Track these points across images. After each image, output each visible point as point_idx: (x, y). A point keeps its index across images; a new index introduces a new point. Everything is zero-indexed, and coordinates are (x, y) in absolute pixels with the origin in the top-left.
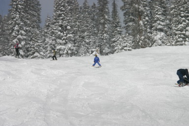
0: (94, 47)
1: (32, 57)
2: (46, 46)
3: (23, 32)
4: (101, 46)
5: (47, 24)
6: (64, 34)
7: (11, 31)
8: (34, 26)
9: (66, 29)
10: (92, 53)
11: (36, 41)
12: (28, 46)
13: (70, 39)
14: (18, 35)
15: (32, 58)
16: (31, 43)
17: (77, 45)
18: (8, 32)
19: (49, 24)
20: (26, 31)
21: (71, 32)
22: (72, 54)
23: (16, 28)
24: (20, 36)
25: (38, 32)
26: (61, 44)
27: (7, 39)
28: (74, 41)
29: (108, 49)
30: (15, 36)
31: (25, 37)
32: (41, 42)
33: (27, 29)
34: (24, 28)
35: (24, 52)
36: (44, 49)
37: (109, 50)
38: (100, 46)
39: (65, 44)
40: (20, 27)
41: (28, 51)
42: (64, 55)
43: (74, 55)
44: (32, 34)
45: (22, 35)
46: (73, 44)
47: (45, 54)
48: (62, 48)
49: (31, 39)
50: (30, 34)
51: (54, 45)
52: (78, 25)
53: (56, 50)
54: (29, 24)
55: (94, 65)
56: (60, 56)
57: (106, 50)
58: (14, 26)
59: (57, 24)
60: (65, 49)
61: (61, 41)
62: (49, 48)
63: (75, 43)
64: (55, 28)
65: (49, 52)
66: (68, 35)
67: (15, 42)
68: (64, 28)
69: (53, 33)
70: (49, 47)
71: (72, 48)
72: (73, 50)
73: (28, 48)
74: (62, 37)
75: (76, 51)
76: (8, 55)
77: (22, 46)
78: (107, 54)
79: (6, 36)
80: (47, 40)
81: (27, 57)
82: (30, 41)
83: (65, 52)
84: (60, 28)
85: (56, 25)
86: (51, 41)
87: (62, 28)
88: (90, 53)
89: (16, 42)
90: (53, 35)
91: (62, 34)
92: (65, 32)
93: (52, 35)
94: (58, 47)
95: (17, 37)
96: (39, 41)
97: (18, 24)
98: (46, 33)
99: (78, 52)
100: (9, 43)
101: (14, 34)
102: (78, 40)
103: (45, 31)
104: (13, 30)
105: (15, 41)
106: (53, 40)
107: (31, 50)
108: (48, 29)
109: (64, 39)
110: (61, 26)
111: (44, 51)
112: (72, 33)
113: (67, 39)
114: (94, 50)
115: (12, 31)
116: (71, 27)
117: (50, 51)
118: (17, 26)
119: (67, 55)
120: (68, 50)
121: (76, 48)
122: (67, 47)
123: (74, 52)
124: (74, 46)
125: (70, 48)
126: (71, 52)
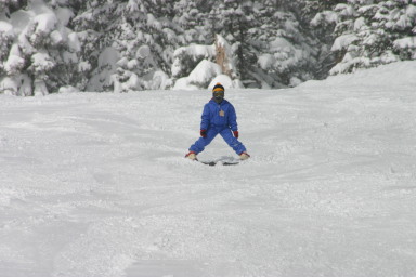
0: (203, 30)
4: (245, 26)
10: (184, 73)
17: (88, 15)
22: (57, 78)
29: (288, 47)
37: (299, 54)
38: (238, 27)
39: (12, 8)
42: (6, 83)
43: (73, 82)
46: (66, 13)
57: (279, 52)
60: (11, 41)
63: (78, 7)
71: (58, 37)
72: (62, 47)
75: (85, 54)
78: (283, 79)
83: (14, 59)
88: (176, 69)
99: (94, 63)
114: (198, 50)
119: (28, 81)
120: (29, 49)
121: (83, 34)
122: (25, 32)
123: (73, 65)
124: (71, 26)
125: (43, 36)
126: (53, 65)
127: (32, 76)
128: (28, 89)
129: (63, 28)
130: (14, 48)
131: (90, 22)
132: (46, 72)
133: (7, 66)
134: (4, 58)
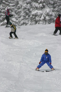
1: (2, 23)
2: (19, 10)
11: (8, 5)
15: (2, 25)
26: (37, 8)
28: (54, 4)
32: (13, 6)
36: (17, 14)
42: (41, 22)
46: (52, 9)
47: (17, 21)
48: (39, 14)
51: (29, 9)
53: (31, 16)
56: (36, 23)
60: (42, 14)
61: (37, 5)
62: (22, 14)
63: (54, 8)
65: (22, 18)
70: (23, 12)
71: (50, 13)
72: (51, 15)
75: (56, 16)
83: (42, 18)
86: (25, 5)
94: (34, 12)
96: (11, 5)
102: (58, 4)
106: (27, 4)
109: (41, 3)
111: (16, 16)
117: (24, 16)
119: (45, 22)
120: (45, 16)
121: (55, 13)
122: (44, 12)
123: (53, 19)
124: (53, 11)
125: (48, 13)
126: (49, 19)
127: (46, 21)
128: (45, 23)
129: (51, 12)
130: (42, 16)
131: (57, 10)
133: (41, 19)
134: (40, 17)
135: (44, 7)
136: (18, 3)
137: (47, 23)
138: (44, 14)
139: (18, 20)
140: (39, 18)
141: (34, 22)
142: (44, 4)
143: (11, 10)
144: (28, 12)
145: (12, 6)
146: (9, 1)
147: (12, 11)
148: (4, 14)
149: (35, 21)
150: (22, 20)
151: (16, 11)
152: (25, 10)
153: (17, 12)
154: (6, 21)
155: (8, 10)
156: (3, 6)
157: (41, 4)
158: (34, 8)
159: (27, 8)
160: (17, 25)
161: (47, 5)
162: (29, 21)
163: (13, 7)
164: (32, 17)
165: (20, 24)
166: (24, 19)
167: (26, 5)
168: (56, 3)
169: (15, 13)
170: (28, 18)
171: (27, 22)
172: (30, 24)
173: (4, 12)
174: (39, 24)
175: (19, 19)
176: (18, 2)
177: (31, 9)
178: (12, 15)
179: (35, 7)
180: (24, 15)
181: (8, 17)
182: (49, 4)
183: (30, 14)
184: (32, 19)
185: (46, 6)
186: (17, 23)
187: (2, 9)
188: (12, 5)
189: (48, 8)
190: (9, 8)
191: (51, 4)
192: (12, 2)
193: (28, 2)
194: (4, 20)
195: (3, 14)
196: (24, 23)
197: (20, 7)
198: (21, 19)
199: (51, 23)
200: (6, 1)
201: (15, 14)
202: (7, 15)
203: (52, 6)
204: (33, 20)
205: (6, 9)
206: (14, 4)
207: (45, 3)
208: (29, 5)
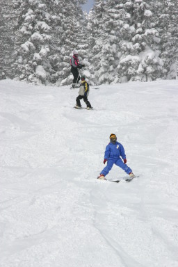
1: (64, 81)
2: (97, 56)
3: (44, 25)
5: (99, 6)
6: (136, 27)
7: (17, 24)
8: (69, 10)
9: (143, 18)
11: (74, 46)
12: (56, 56)
13: (150, 41)
14: (33, 32)
15: (64, 84)
16: (63, 50)
17: (166, 53)
18: (10, 25)
19: (103, 5)
20: (51, 22)
21: (153, 24)
22: (156, 75)
23: (29, 15)
24: (37, 35)
25: (78, 25)
26: (129, 51)
27: (9, 41)
28: (161, 43)
30: (25, 35)
31: (48, 37)
32: (85, 48)
33: (54, 17)
34: (48, 16)
35: (47, 70)
36: (92, 62)
39: (139, 51)
40: (38, 13)
41: (56, 68)
42: (137, 77)
43: (161, 76)
44: (65, 29)
45: (41, 31)
46: (158, 52)
47: (93, 76)
48: (133, 62)
49: (63, 40)
50: (60, 29)
51: (114, 54)
52: (171, 8)
53: (119, 66)
54: (57, 7)
55: (105, 173)
56: (129, 80)
58: (25, 12)
59: (121, 5)
60: (139, 63)
61: (129, 45)
62: (103, 62)
63: (162, 50)
64: (116, 15)
65: (102, 70)
66: (147, 31)
67: (27, 49)
68: (136, 15)
69: (112, 26)
70: (103, 59)
71: (155, 61)
72: (157, 64)
73: (56, 61)
74: (133, 35)
75: (165, 66)
76: (12, 77)
77: (43, 57)
79: (7, 35)
80: (99, 42)
81: (54, 81)
82: (60, 45)
83: (140, 69)
84: (129, 15)
85: (119, 8)
86: (107, 46)
87: (132, 15)
89: (30, 48)
90: (113, 32)
91: (133, 28)
92: (139, 25)
93: (109, 32)
94: (124, 59)
95: (30, 36)
96: (80, 46)
97: (33, 7)
98: (97, 25)
99: (169, 70)
100: (13, 50)
101: (23, 29)
102: (169, 43)
103: (95, 21)
104: (22, 20)
105: (25, 46)
106: (112, 43)
107: (63, 67)
108: (101, 16)
109: (137, 41)
110: (130, 10)
111: (90, 68)
112: (156, 27)
113: (143, 40)
115: (20, 23)
116: (153, 11)
117: (105, 67)
118: (30, 11)
119: (145, 77)
120: (145, 65)
121: (165, 59)
122: (144, 58)
123: (161, 70)
124: (160, 56)
125: (150, 61)
126: (154, 70)
127: (147, 75)
128: (145, 79)
129: (157, 57)
130: (140, 65)
131: (167, 55)
132: (151, 73)
133: (138, 71)
134: (137, 69)
135: (142, 49)
136: (93, 43)
137: (149, 79)
138: (143, 61)
139: (93, 73)
140: (134, 69)
141: (124, 78)
142: (143, 43)
143: (81, 56)
144: (113, 59)
145: (83, 48)
146: (78, 40)
147: (83, 58)
148: (68, 65)
149: (127, 75)
150: (102, 73)
151: (91, 58)
152: (107, 55)
153: (91, 60)
154: (71, 77)
155: (75, 56)
156: (66, 49)
157: (137, 44)
158: (125, 52)
159: (111, 51)
160: (92, 83)
161: (149, 45)
162: (116, 76)
163: (85, 51)
164: (121, 68)
165: (99, 82)
166: (105, 72)
167: (109, 45)
168: (166, 42)
169: (89, 61)
170: (113, 71)
171: (111, 78)
172: (118, 82)
173: (67, 61)
174: (133, 80)
175: (96, 72)
176: (94, 40)
177: (119, 54)
178: (84, 66)
179: (127, 49)
180: (105, 64)
181: (76, 69)
182: (153, 42)
183: (116, 62)
184: (120, 72)
185: (147, 47)
186: (92, 79)
187: (64, 55)
188: (83, 46)
189: (150, 50)
190: (77, 52)
191: (157, 44)
192: (83, 41)
193: (112, 41)
194: (67, 74)
195: (65, 64)
196: (105, 80)
197: (98, 50)
198: (100, 71)
199: (157, 79)
200: (72, 40)
201: (89, 63)
202: (74, 65)
203: (157, 47)
204: (122, 74)
205: (72, 54)
206: (87, 45)
207: (145, 41)
208: (114, 45)
